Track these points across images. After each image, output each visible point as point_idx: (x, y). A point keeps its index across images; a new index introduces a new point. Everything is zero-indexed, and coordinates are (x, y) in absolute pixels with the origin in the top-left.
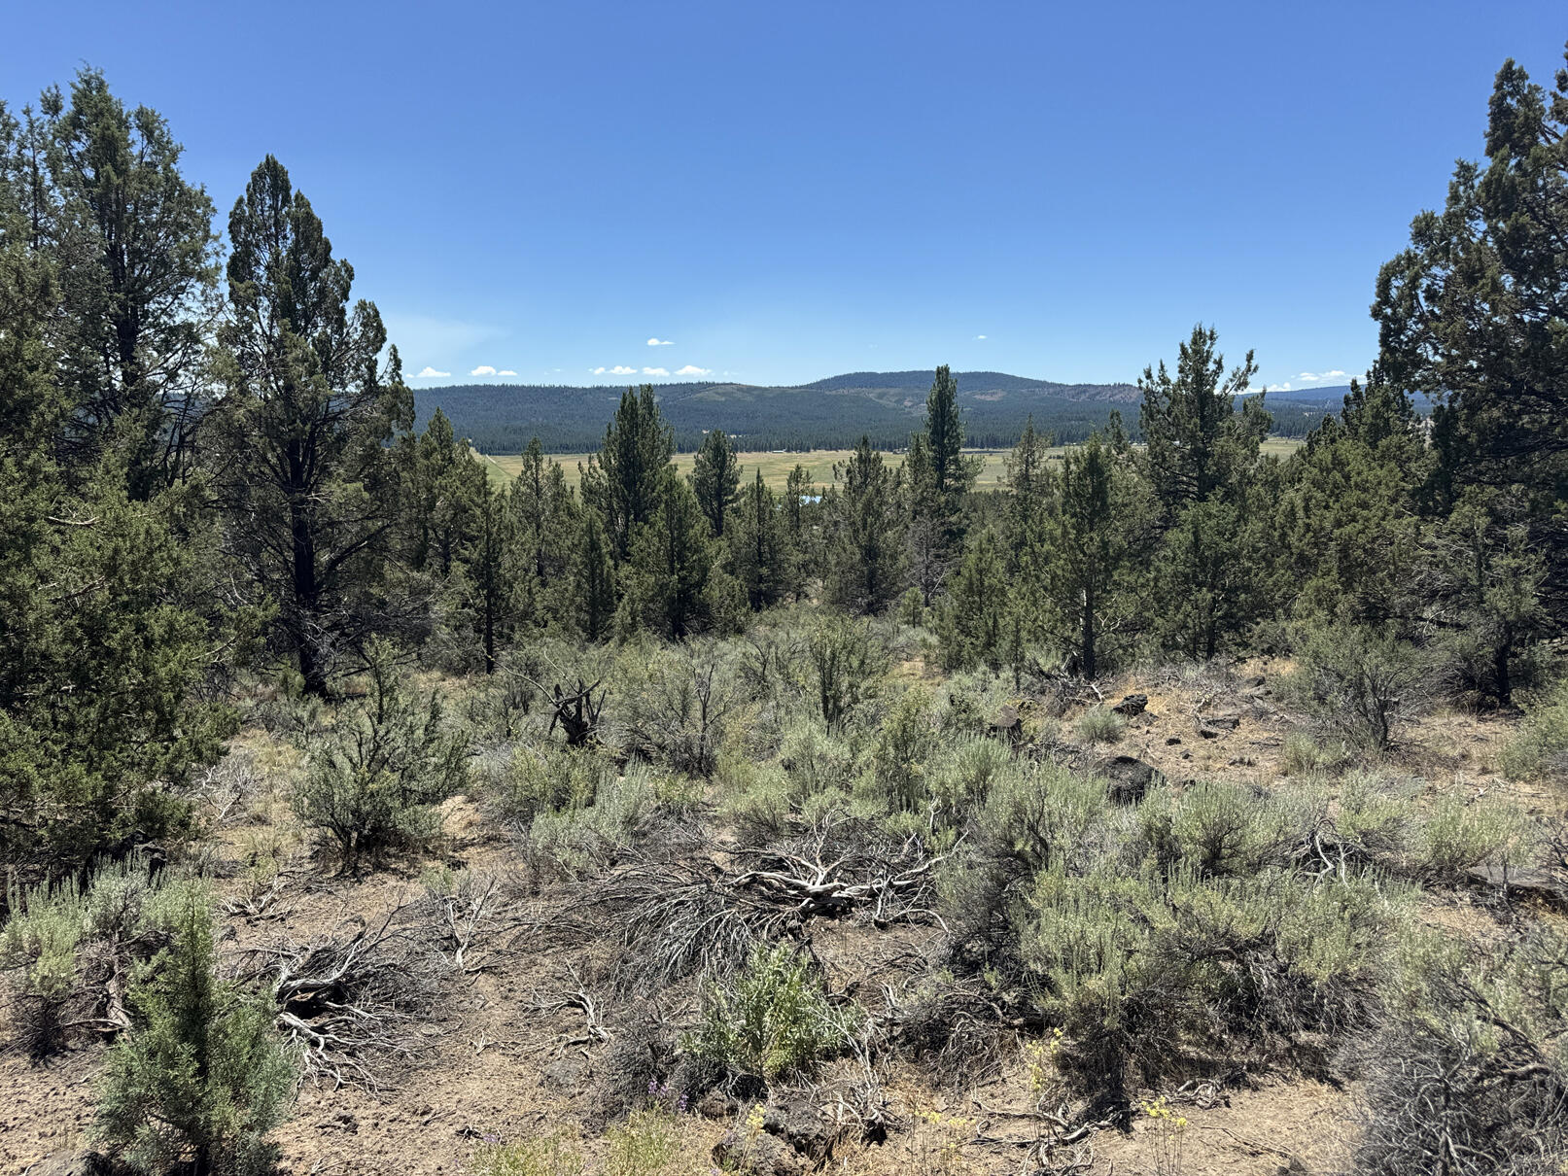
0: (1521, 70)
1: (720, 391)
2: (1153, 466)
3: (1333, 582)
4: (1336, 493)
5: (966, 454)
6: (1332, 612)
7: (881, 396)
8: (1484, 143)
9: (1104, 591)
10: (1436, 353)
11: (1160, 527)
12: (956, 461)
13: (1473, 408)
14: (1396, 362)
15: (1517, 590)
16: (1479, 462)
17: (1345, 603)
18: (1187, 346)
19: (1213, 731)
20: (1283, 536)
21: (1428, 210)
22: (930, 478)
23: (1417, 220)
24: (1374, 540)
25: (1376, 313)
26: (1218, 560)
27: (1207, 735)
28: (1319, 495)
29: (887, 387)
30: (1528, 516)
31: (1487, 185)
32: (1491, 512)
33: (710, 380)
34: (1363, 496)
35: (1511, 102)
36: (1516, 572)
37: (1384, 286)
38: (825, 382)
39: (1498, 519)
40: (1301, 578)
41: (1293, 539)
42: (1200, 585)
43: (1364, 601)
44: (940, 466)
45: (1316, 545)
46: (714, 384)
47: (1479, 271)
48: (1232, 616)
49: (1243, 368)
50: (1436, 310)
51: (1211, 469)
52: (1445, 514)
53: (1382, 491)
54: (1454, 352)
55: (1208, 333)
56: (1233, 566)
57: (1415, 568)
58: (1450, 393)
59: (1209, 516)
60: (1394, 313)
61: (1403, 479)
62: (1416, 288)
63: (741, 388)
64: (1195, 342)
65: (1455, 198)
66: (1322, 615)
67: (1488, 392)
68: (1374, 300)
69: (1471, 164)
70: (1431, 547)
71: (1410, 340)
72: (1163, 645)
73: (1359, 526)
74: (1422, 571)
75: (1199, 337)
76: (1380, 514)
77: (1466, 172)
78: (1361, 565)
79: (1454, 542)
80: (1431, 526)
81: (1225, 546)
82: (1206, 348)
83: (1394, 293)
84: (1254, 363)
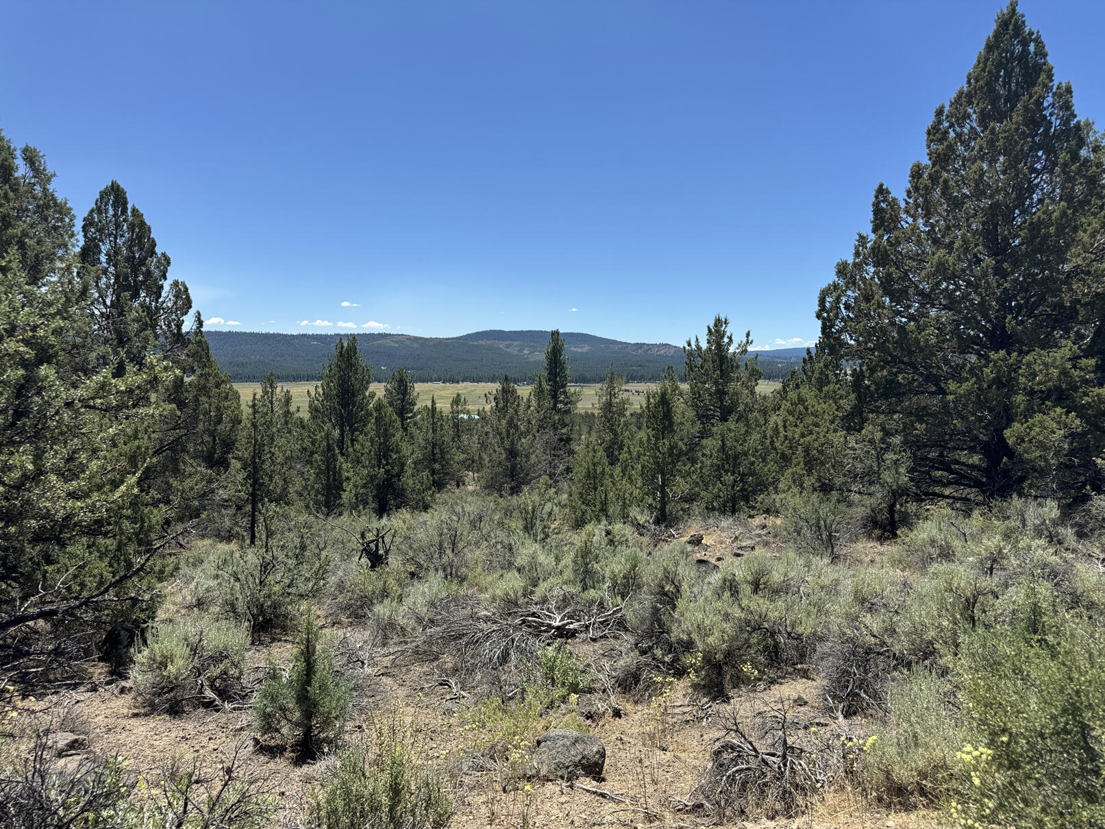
0: (887, 189)
1: (394, 339)
2: (693, 399)
3: (800, 469)
4: (801, 418)
5: (572, 388)
6: (801, 486)
7: (508, 346)
8: (870, 226)
9: (671, 475)
10: (851, 339)
11: (699, 437)
12: (565, 393)
13: (873, 370)
14: (830, 342)
15: (897, 472)
16: (876, 401)
17: (809, 482)
18: (711, 328)
19: (741, 553)
20: (772, 442)
21: (844, 259)
22: (548, 403)
23: (838, 264)
24: (823, 444)
25: (819, 316)
26: (736, 457)
27: (738, 555)
28: (791, 418)
29: (512, 340)
30: (902, 432)
31: (873, 249)
32: (883, 429)
33: (387, 332)
34: (815, 420)
35: (883, 205)
36: (896, 462)
37: (822, 301)
38: (468, 335)
39: (887, 433)
40: (782, 469)
41: (777, 444)
42: (727, 471)
43: (819, 480)
44: (555, 396)
45: (791, 448)
46: (390, 335)
47: (871, 295)
48: (746, 490)
49: (744, 341)
50: (851, 314)
51: (727, 402)
52: (859, 431)
53: (826, 417)
54: (861, 338)
55: (724, 320)
56: (745, 460)
57: (845, 460)
58: (860, 361)
59: (730, 430)
60: (828, 316)
61: (837, 410)
62: (839, 303)
63: (409, 338)
64: (716, 325)
65: (857, 254)
66: (795, 490)
67: (879, 362)
68: (817, 308)
69: (865, 235)
70: (853, 449)
71: (838, 331)
72: (707, 508)
73: (814, 437)
74: (849, 464)
75: (718, 322)
76: (825, 430)
77: (862, 239)
78: (816, 460)
79: (865, 446)
80: (853, 437)
81: (740, 448)
82: (722, 329)
83: (828, 305)
84: (750, 339)
